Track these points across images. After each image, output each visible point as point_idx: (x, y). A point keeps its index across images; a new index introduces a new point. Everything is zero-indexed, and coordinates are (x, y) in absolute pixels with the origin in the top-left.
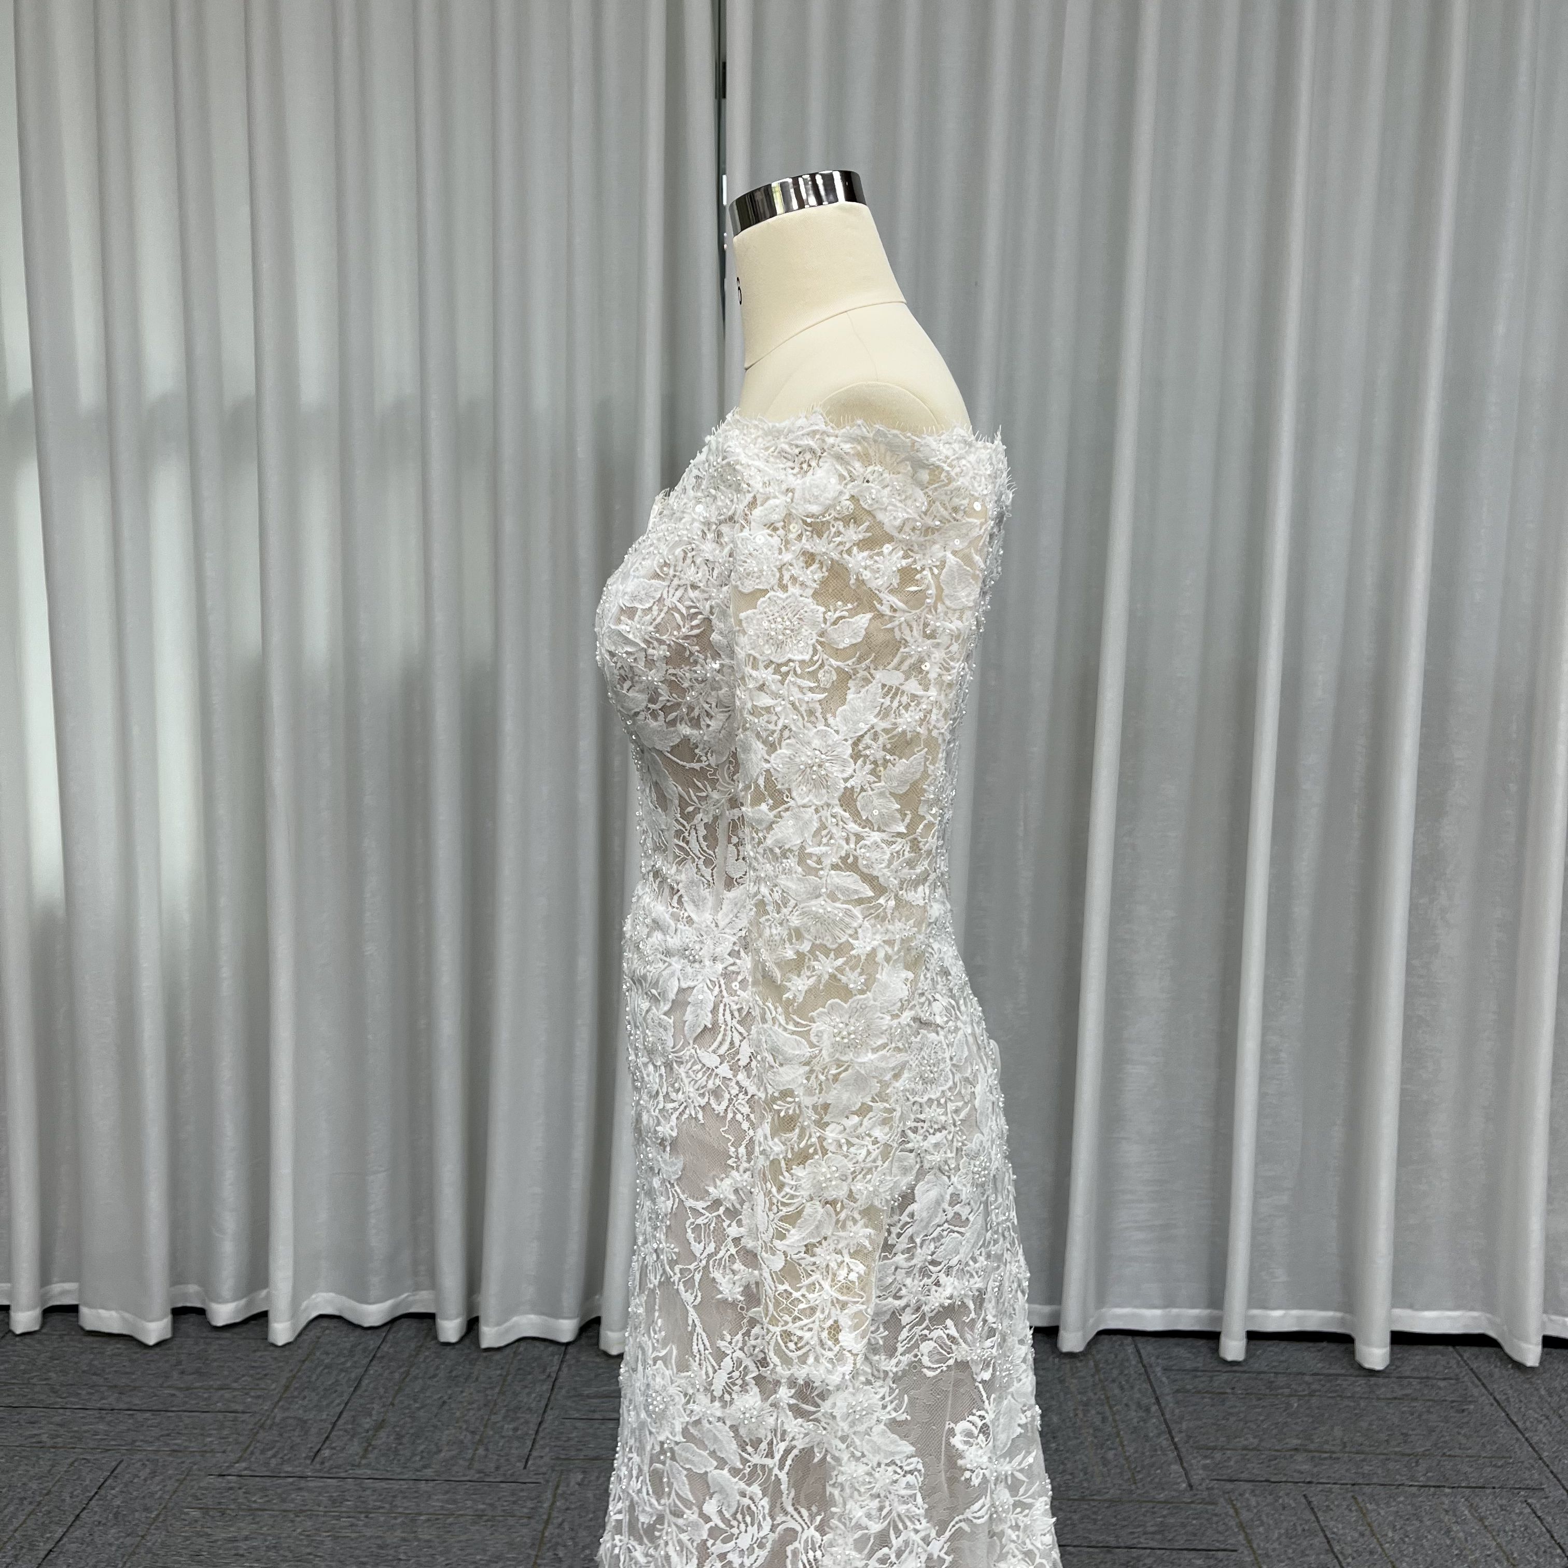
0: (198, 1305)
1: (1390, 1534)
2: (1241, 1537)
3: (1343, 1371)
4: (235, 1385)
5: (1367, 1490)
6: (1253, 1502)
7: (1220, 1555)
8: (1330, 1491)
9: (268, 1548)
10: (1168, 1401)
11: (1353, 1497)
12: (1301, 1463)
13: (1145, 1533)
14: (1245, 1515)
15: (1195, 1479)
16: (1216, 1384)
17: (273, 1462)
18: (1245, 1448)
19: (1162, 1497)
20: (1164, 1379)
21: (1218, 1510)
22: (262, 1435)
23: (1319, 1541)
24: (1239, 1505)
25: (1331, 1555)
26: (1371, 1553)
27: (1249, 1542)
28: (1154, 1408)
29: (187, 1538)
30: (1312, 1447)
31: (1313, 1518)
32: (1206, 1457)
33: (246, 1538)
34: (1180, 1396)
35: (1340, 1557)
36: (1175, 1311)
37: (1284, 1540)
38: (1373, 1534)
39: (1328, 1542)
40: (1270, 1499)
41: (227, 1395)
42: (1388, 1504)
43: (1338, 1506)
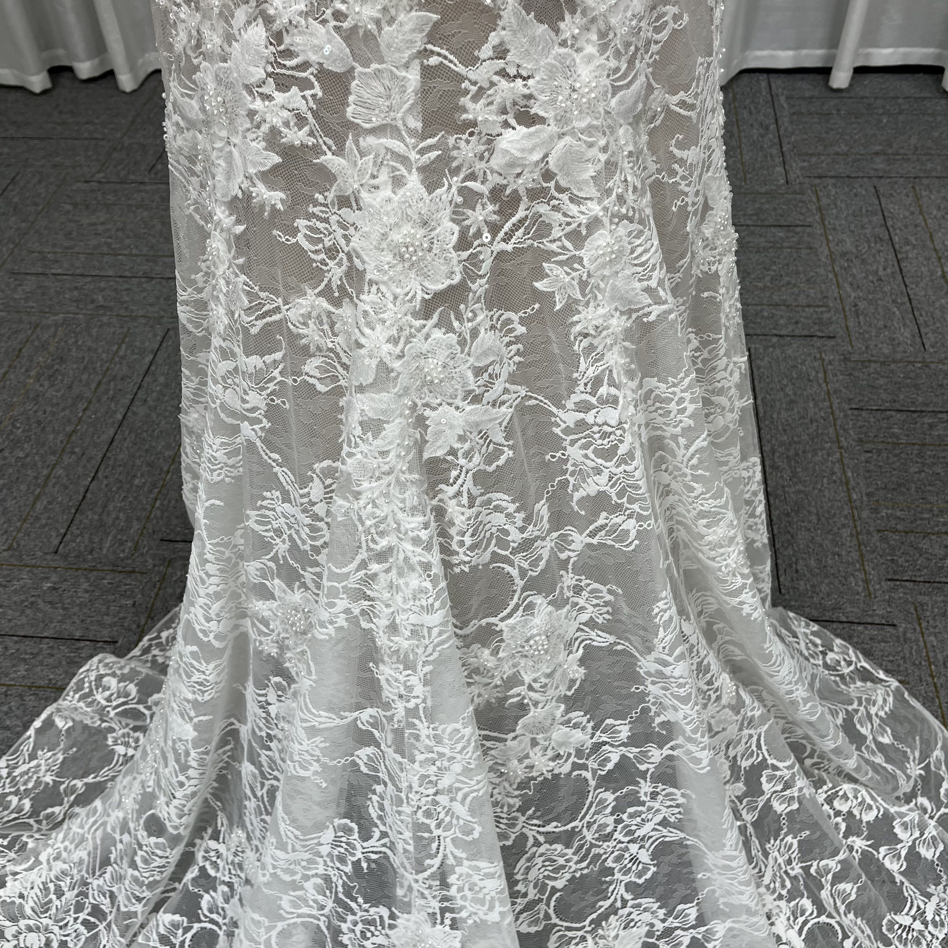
0: (67, 64)
1: (935, 212)
2: (817, 218)
3: (930, 95)
4: (97, 121)
5: (925, 181)
6: (833, 192)
7: (799, 229)
8: (896, 183)
9: (117, 230)
10: (785, 122)
11: (913, 188)
12: (880, 164)
13: (745, 215)
14: (824, 201)
15: (792, 176)
16: (825, 108)
17: (122, 173)
18: (837, 154)
19: (763, 190)
20: (785, 105)
21: (805, 198)
22: (115, 155)
23: (877, 219)
24: (821, 194)
25: (884, 228)
26: (916, 226)
27: (823, 220)
28: (772, 127)
29: (62, 223)
30: (890, 151)
31: (877, 202)
32: (804, 161)
33: (103, 223)
34: (795, 117)
35: (891, 229)
36: (804, 52)
37: (850, 218)
38: (921, 213)
39: (885, 219)
40: (847, 189)
41: (91, 128)
42: (939, 192)
43: (899, 194)
